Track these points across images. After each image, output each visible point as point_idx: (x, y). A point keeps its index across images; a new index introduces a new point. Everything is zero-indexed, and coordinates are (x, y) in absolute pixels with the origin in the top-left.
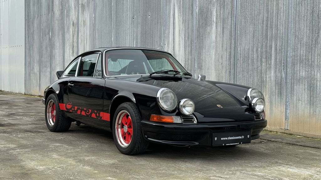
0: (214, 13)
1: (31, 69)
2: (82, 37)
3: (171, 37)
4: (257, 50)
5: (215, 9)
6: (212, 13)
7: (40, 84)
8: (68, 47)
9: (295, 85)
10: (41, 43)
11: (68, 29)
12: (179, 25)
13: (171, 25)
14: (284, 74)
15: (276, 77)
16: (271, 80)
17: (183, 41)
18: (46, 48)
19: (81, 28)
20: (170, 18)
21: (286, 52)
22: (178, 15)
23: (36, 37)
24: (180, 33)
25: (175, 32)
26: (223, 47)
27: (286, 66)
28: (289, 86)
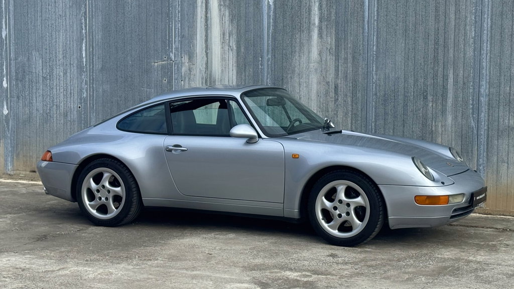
3: (198, 45)
4: (416, 81)
5: (317, 4)
6: (310, 10)
9: (495, 138)
12: (222, 23)
14: (472, 121)
15: (457, 125)
16: (446, 130)
17: (235, 53)
20: (197, 7)
21: (477, 87)
24: (224, 39)
25: (211, 35)
26: (337, 70)
27: (477, 109)
28: (483, 139)
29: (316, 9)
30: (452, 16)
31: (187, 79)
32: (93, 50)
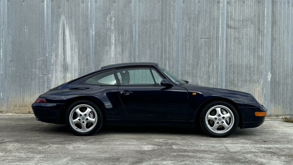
0: (113, 37)
3: (60, 50)
5: (114, 35)
6: (110, 37)
13: (60, 40)
17: (77, 55)
20: (59, 35)
22: (70, 34)
24: (72, 48)
25: (66, 46)
31: (54, 65)
32: (6, 52)
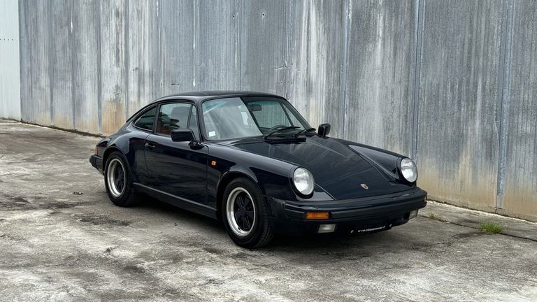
1: (33, 80)
2: (135, 37)
3: (302, 53)
4: (452, 87)
5: (382, 18)
7: (52, 107)
8: (108, 52)
9: (514, 144)
10: (54, 39)
11: (108, 20)
12: (318, 36)
13: (303, 34)
14: (496, 127)
15: (483, 130)
16: (474, 134)
18: (64, 48)
19: (133, 23)
20: (302, 22)
21: (501, 94)
23: (43, 28)
24: (319, 48)
25: (311, 45)
26: (394, 76)
27: (500, 116)
28: (504, 144)
29: (381, 22)
30: (483, 26)
31: (295, 82)
32: (241, 59)
